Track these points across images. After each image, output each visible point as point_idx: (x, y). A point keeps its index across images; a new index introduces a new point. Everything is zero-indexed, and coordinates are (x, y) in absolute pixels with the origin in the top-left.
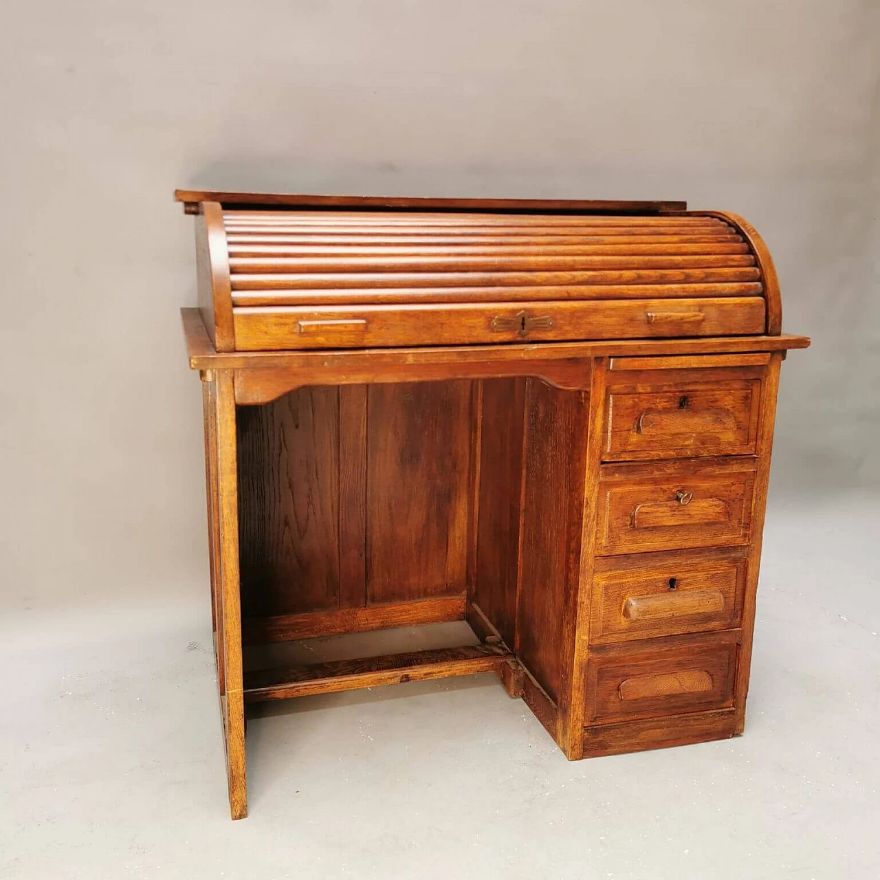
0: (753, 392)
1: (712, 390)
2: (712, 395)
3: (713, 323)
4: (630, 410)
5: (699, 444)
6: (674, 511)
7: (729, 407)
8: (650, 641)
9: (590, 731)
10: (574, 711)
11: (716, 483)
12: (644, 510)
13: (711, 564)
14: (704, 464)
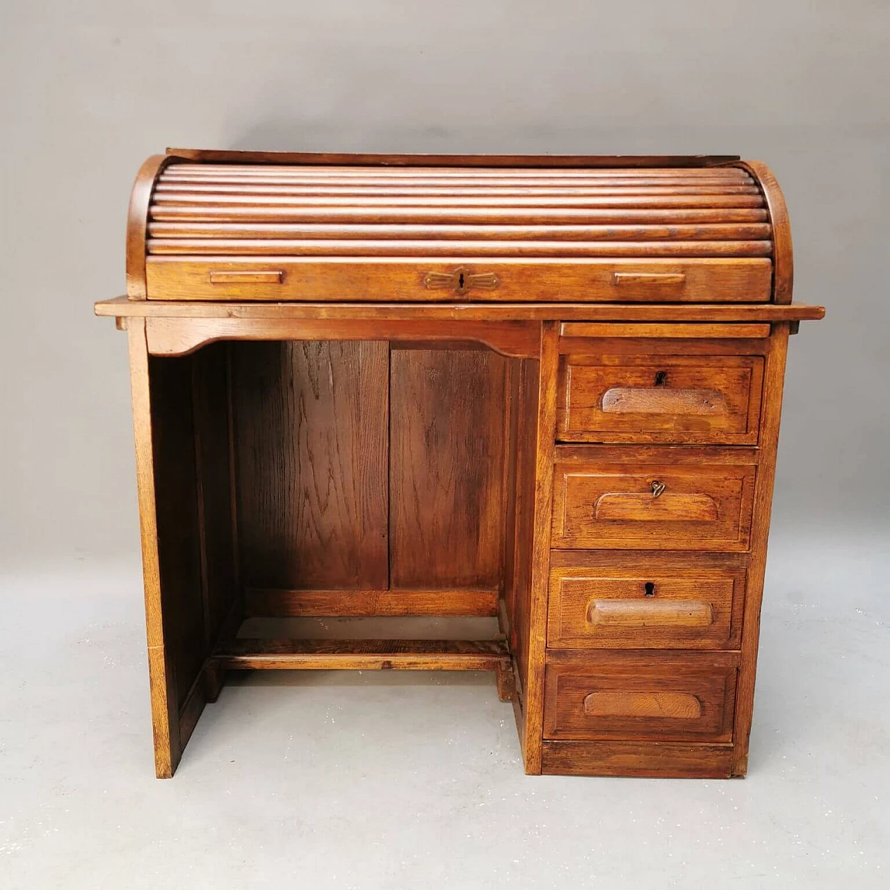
0: (754, 371)
1: (699, 366)
2: (699, 372)
3: (700, 287)
4: (592, 384)
5: (681, 428)
6: (647, 504)
7: (721, 387)
8: (622, 652)
9: (549, 745)
10: (530, 719)
11: (705, 476)
12: (609, 500)
13: (699, 571)
14: (687, 453)
